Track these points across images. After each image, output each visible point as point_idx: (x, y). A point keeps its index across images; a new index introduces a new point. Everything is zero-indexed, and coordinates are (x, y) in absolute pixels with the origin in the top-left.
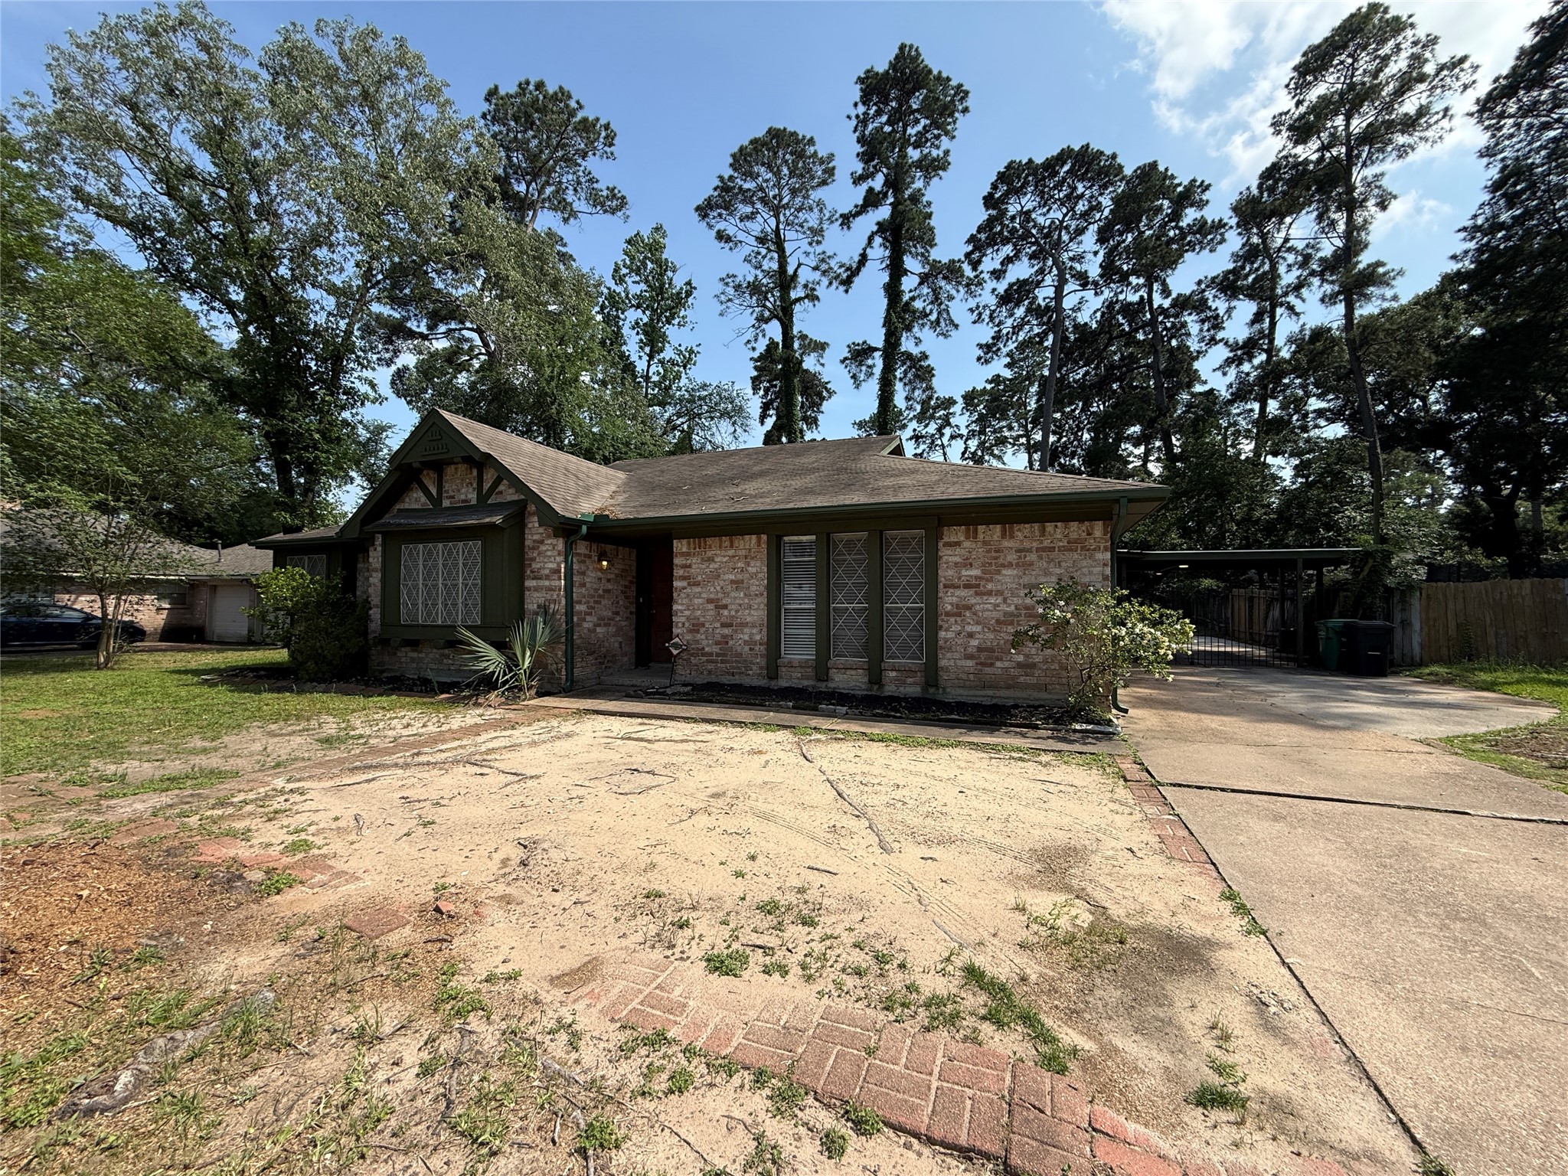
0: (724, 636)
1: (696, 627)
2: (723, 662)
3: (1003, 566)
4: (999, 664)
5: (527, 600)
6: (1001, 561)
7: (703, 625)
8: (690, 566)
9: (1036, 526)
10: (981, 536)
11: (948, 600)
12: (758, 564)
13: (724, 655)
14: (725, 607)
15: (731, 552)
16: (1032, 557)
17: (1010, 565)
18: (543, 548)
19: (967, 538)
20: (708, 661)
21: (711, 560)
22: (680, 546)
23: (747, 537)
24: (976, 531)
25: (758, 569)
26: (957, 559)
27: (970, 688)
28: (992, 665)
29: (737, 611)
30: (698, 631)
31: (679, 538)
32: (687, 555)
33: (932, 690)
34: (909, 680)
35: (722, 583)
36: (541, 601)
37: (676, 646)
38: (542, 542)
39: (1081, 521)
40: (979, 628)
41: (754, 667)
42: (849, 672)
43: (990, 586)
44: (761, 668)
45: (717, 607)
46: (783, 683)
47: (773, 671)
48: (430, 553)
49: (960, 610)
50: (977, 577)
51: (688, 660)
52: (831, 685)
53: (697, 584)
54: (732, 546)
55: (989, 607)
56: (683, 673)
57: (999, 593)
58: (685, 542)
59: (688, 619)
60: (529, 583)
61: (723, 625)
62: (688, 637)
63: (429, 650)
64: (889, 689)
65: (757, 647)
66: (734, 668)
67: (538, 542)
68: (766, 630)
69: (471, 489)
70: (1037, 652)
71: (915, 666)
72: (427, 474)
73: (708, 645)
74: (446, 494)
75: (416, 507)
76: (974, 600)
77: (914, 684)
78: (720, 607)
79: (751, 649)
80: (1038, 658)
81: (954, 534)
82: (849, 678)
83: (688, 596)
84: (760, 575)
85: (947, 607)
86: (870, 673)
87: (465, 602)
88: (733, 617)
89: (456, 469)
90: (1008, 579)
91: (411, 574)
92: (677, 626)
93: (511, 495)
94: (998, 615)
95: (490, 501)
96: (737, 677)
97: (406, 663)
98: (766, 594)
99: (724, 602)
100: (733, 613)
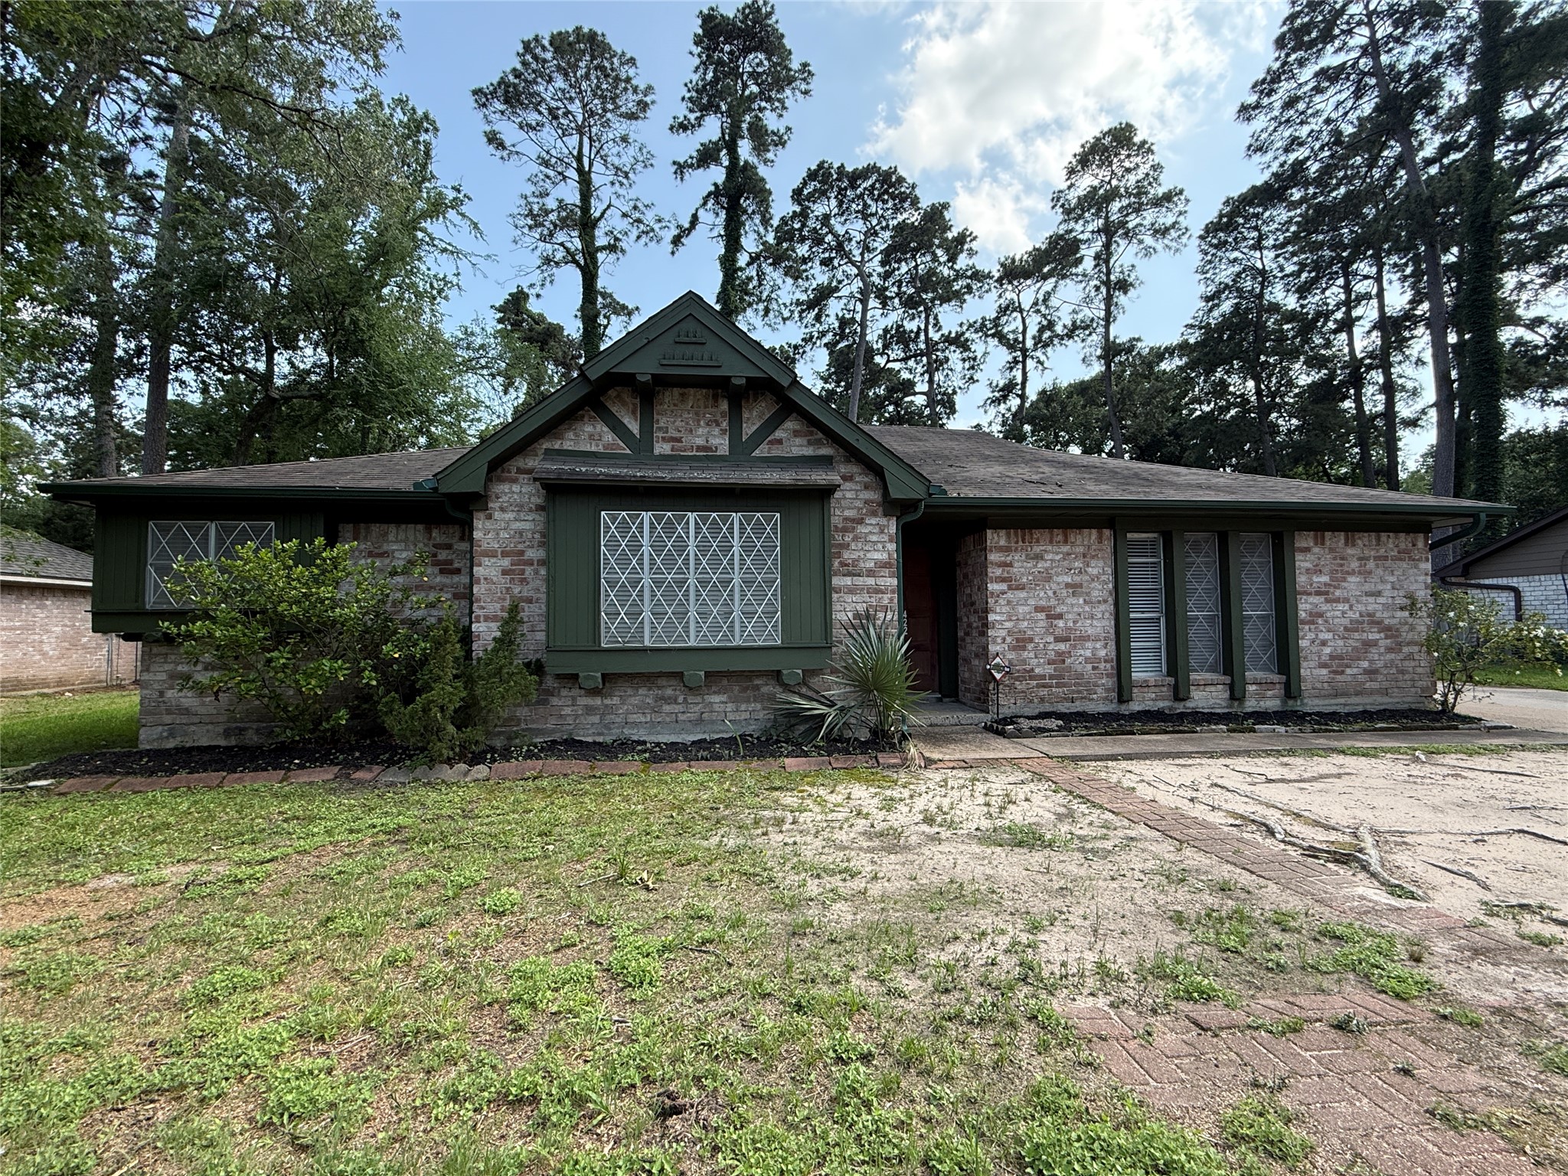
0: (1059, 654)
1: (1021, 643)
2: (1058, 685)
3: (1348, 573)
4: (1348, 671)
5: (836, 607)
6: (1346, 569)
7: (1031, 640)
8: (1010, 565)
9: (1373, 536)
10: (1328, 543)
11: (1304, 606)
12: (1101, 564)
13: (1061, 677)
14: (1060, 616)
15: (1066, 549)
16: (1371, 564)
17: (1352, 573)
18: (862, 529)
19: (1316, 544)
20: (1038, 686)
21: (1039, 557)
22: (995, 538)
23: (1086, 531)
24: (1323, 538)
25: (1101, 569)
26: (1308, 565)
27: (1326, 697)
28: (1343, 672)
29: (1075, 622)
30: (1024, 648)
31: (996, 527)
32: (1007, 550)
33: (1291, 702)
34: (1269, 694)
35: (1054, 586)
36: (861, 608)
37: (998, 668)
38: (861, 521)
39: (1408, 532)
40: (1329, 636)
42: (1208, 689)
43: (1338, 593)
44: (1107, 690)
45: (1048, 617)
46: (1135, 707)
47: (1123, 689)
49: (1316, 615)
50: (1326, 584)
51: (1012, 687)
52: (1190, 704)
53: (1021, 587)
54: (1066, 542)
55: (1337, 613)
56: (1007, 705)
57: (1346, 600)
58: (1003, 533)
59: (1010, 632)
60: (836, 581)
61: (1058, 640)
62: (1011, 655)
63: (630, 692)
64: (1251, 705)
65: (1102, 666)
66: (1074, 692)
67: (853, 520)
68: (1112, 645)
69: (716, 431)
70: (1378, 657)
71: (1276, 678)
72: (618, 396)
73: (1038, 665)
74: (661, 435)
75: (594, 449)
76: (1324, 607)
77: (1274, 697)
78: (1053, 616)
79: (1094, 668)
80: (1380, 664)
81: (1304, 540)
82: (1208, 695)
83: (1009, 602)
84: (1103, 578)
85: (1302, 615)
86: (1232, 687)
87: (749, 609)
88: (1070, 629)
89: (682, 395)
90: (1353, 586)
91: (624, 562)
92: (994, 642)
93: (799, 448)
94: (1346, 622)
95: (757, 453)
96: (1078, 703)
97: (577, 716)
98: (1111, 600)
99: (1058, 610)
100: (1070, 624)
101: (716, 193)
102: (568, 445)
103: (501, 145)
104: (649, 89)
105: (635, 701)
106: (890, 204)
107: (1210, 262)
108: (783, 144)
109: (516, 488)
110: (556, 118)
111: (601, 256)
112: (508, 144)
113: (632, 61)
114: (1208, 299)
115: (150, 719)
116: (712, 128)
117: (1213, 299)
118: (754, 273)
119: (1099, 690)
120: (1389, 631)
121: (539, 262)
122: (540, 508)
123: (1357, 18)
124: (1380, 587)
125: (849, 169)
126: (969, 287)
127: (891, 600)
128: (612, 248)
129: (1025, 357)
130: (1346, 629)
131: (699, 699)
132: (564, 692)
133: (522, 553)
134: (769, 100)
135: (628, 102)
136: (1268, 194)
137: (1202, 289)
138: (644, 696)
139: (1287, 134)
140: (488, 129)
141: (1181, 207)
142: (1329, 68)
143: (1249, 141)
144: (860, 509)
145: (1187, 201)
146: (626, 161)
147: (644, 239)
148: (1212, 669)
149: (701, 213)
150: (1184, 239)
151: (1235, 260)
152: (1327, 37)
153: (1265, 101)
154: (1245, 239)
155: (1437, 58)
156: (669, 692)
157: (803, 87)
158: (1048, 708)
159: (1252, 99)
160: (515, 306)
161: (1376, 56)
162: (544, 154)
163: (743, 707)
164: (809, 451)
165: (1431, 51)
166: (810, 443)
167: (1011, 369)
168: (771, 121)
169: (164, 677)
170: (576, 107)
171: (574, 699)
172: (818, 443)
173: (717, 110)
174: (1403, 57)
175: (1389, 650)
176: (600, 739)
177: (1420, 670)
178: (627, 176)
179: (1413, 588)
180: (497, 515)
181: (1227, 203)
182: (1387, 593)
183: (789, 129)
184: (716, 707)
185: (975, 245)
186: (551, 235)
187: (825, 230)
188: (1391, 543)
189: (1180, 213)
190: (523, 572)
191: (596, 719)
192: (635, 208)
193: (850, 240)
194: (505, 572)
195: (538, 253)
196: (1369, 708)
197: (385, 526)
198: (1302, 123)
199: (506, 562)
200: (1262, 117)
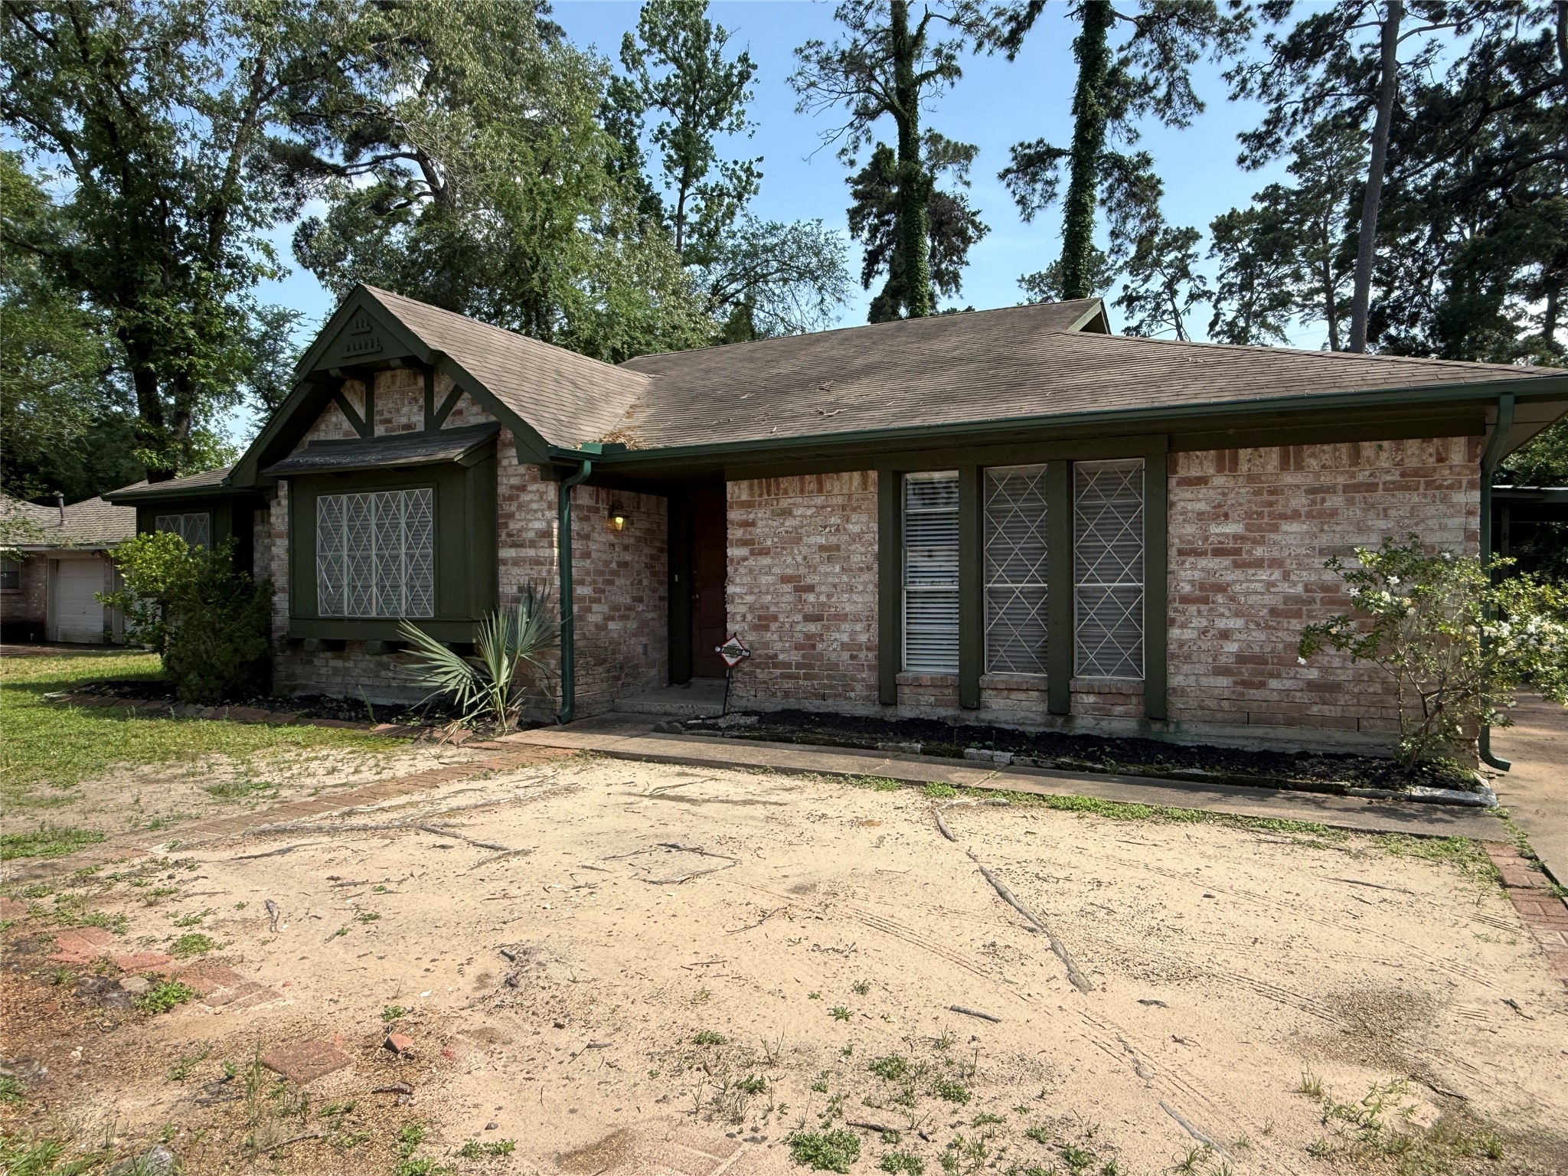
0: (809, 636)
1: (764, 621)
2: (807, 677)
3: (1284, 517)
4: (1274, 683)
5: (503, 580)
6: (1279, 509)
7: (775, 618)
8: (753, 524)
9: (1344, 448)
10: (1244, 467)
11: (1185, 576)
12: (864, 518)
13: (811, 666)
14: (810, 589)
15: (820, 500)
16: (1336, 501)
17: (1296, 515)
18: (525, 497)
19: (1220, 469)
20: (783, 676)
21: (787, 513)
22: (737, 491)
23: (845, 475)
24: (1235, 461)
25: (864, 525)
26: (1202, 506)
27: (1224, 723)
28: (1262, 685)
29: (829, 596)
30: (767, 628)
31: (737, 478)
32: (748, 505)
33: (1156, 727)
34: (1118, 710)
35: (804, 550)
36: (524, 580)
37: (732, 651)
38: (522, 488)
39: (1427, 437)
40: (1238, 623)
41: (858, 687)
42: (1014, 695)
43: (1259, 552)
44: (869, 688)
45: (797, 589)
46: (906, 712)
47: (888, 693)
48: (358, 508)
49: (1207, 592)
50: (1236, 537)
51: (751, 674)
52: (985, 715)
53: (765, 552)
54: (820, 490)
55: (1257, 586)
56: (744, 694)
57: (1276, 563)
58: (745, 484)
59: (751, 608)
60: (505, 553)
61: (808, 618)
62: (752, 637)
63: (360, 657)
64: (1084, 724)
65: (862, 654)
66: (825, 686)
67: (518, 488)
68: (875, 627)
69: (416, 408)
72: (352, 386)
73: (783, 651)
74: (379, 418)
75: (337, 437)
76: (1230, 576)
77: (1126, 716)
78: (802, 589)
79: (852, 657)
80: (1345, 676)
81: (1197, 464)
82: (1015, 705)
83: (751, 571)
84: (867, 537)
85: (1184, 588)
86: (1052, 695)
87: (412, 583)
88: (823, 604)
89: (393, 377)
90: (1292, 540)
91: (330, 540)
92: (733, 619)
93: (474, 416)
94: (1274, 600)
95: (444, 427)
96: (830, 702)
97: (328, 676)
98: (875, 567)
99: (809, 581)
100: (823, 598)
102: (322, 436)
105: (362, 665)
111: (921, 89)
124: (1350, 539)
128: (941, 72)
156: (385, 658)
158: (793, 705)
164: (483, 419)
166: (484, 410)
171: (327, 661)
199: (288, 542)
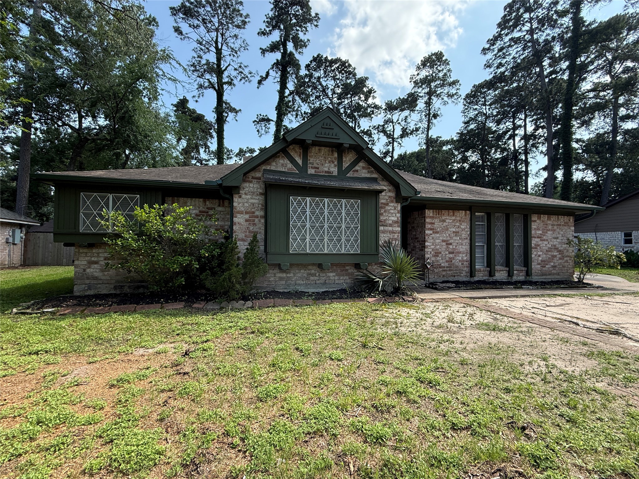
0: (450, 258)
1: (437, 254)
2: (450, 270)
4: (547, 266)
6: (547, 228)
7: (440, 253)
8: (434, 224)
9: (556, 217)
10: (542, 219)
11: (534, 242)
12: (465, 224)
13: (450, 267)
14: (451, 244)
15: (453, 218)
16: (555, 227)
17: (549, 230)
18: (388, 208)
19: (538, 219)
20: (442, 271)
21: (444, 221)
22: (429, 213)
23: (461, 211)
24: (540, 217)
25: (465, 226)
26: (535, 227)
27: (539, 276)
28: (545, 267)
29: (456, 246)
30: (438, 256)
31: (429, 209)
32: (432, 218)
33: (528, 278)
35: (449, 232)
37: (429, 263)
38: (387, 204)
39: (567, 216)
40: (541, 253)
42: (501, 272)
43: (544, 237)
44: (466, 273)
45: (447, 244)
46: (476, 279)
47: (472, 273)
48: (317, 205)
49: (537, 246)
50: (541, 234)
51: (434, 271)
52: (494, 278)
53: (437, 233)
54: (454, 215)
55: (544, 245)
57: (547, 240)
58: (431, 211)
59: (433, 250)
60: (381, 228)
61: (450, 253)
62: (433, 259)
63: (297, 271)
64: (515, 278)
65: (465, 263)
66: (455, 273)
67: (384, 204)
68: (469, 255)
69: (333, 165)
70: (557, 262)
71: (523, 269)
72: (293, 149)
73: (443, 263)
74: (311, 166)
75: (283, 170)
76: (540, 243)
77: (522, 275)
78: (449, 244)
79: (462, 264)
80: (557, 264)
81: (534, 217)
82: (501, 275)
83: (433, 238)
84: (466, 230)
85: (533, 245)
86: (509, 272)
87: (348, 238)
88: (453, 249)
89: (319, 150)
90: (549, 235)
91: (299, 218)
92: (427, 253)
93: (364, 174)
94: (547, 248)
95: (348, 175)
96: (456, 277)
97: (276, 281)
98: (469, 238)
99: (450, 242)
100: (454, 247)
101: (277, 64)
102: (273, 168)
103: (181, 33)
104: (247, 16)
105: (299, 275)
106: (345, 75)
107: (467, 109)
108: (306, 46)
109: (251, 185)
110: (206, 23)
111: (225, 87)
112: (184, 33)
113: (241, 3)
114: (465, 123)
115: (79, 281)
116: (276, 36)
117: (467, 123)
118: (291, 99)
119: (464, 272)
120: (560, 251)
121: (197, 87)
122: (261, 194)
123: (527, 19)
124: (558, 236)
125: (329, 58)
126: (373, 111)
127: (398, 236)
128: (230, 83)
129: (393, 141)
130: (547, 251)
131: (324, 275)
132: (271, 271)
133: (254, 213)
134: (300, 26)
135: (238, 20)
136: (490, 84)
137: (463, 119)
138: (303, 273)
139: (499, 61)
140: (175, 25)
141: (458, 87)
142: (515, 38)
143: (485, 63)
144: (387, 200)
145: (460, 85)
146: (236, 46)
147: (243, 81)
148: (502, 265)
149: (271, 71)
150: (459, 100)
151: (476, 109)
152: (515, 26)
153: (492, 48)
154: (480, 101)
155: (554, 38)
156: (313, 271)
157: (315, 23)
158: (445, 279)
159: (487, 46)
160: (182, 104)
161: (532, 35)
162: (200, 39)
163: (342, 278)
164: (368, 175)
165: (552, 36)
166: (368, 172)
167: (388, 146)
168: (301, 35)
169: (85, 263)
170: (215, 20)
171: (275, 274)
172: (371, 172)
173: (279, 28)
174: (541, 37)
175: (560, 259)
176: (286, 291)
177: (569, 266)
178: (236, 53)
179: (568, 236)
180: (243, 196)
181: (474, 87)
182: (560, 238)
183: (308, 40)
184: (331, 278)
185: (375, 95)
186: (202, 75)
187: (318, 83)
188: (563, 219)
189: (457, 89)
190: (254, 221)
191: (284, 282)
192: (240, 67)
193: (328, 88)
194: (246, 221)
195: (197, 82)
196: (553, 280)
197: (185, 199)
198: (504, 58)
199: (247, 216)
200: (490, 54)
